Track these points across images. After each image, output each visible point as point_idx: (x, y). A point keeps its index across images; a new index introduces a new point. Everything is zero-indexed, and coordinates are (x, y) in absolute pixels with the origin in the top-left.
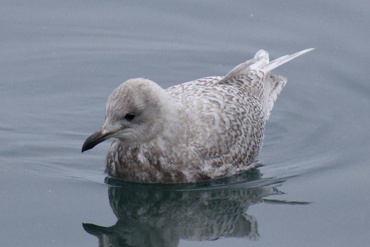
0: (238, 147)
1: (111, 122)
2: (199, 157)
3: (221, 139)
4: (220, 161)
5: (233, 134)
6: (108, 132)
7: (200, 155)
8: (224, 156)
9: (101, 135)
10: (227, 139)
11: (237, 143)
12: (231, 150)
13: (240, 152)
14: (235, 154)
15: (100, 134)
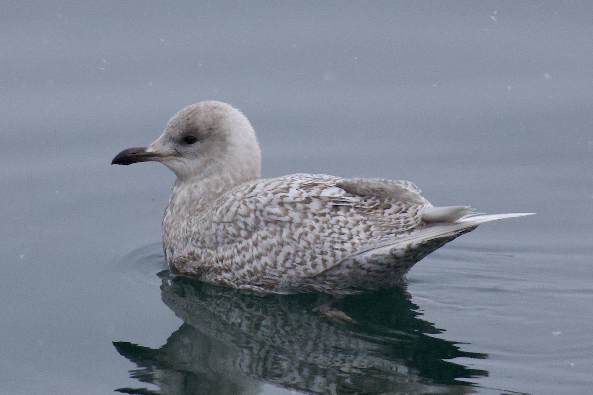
0: (233, 251)
1: (163, 140)
2: (182, 239)
3: (211, 228)
4: (200, 254)
5: (232, 230)
6: (154, 151)
7: (184, 237)
8: (208, 251)
9: (144, 152)
10: (218, 231)
11: (234, 244)
12: (221, 249)
13: (232, 257)
14: (223, 256)
15: (143, 150)
